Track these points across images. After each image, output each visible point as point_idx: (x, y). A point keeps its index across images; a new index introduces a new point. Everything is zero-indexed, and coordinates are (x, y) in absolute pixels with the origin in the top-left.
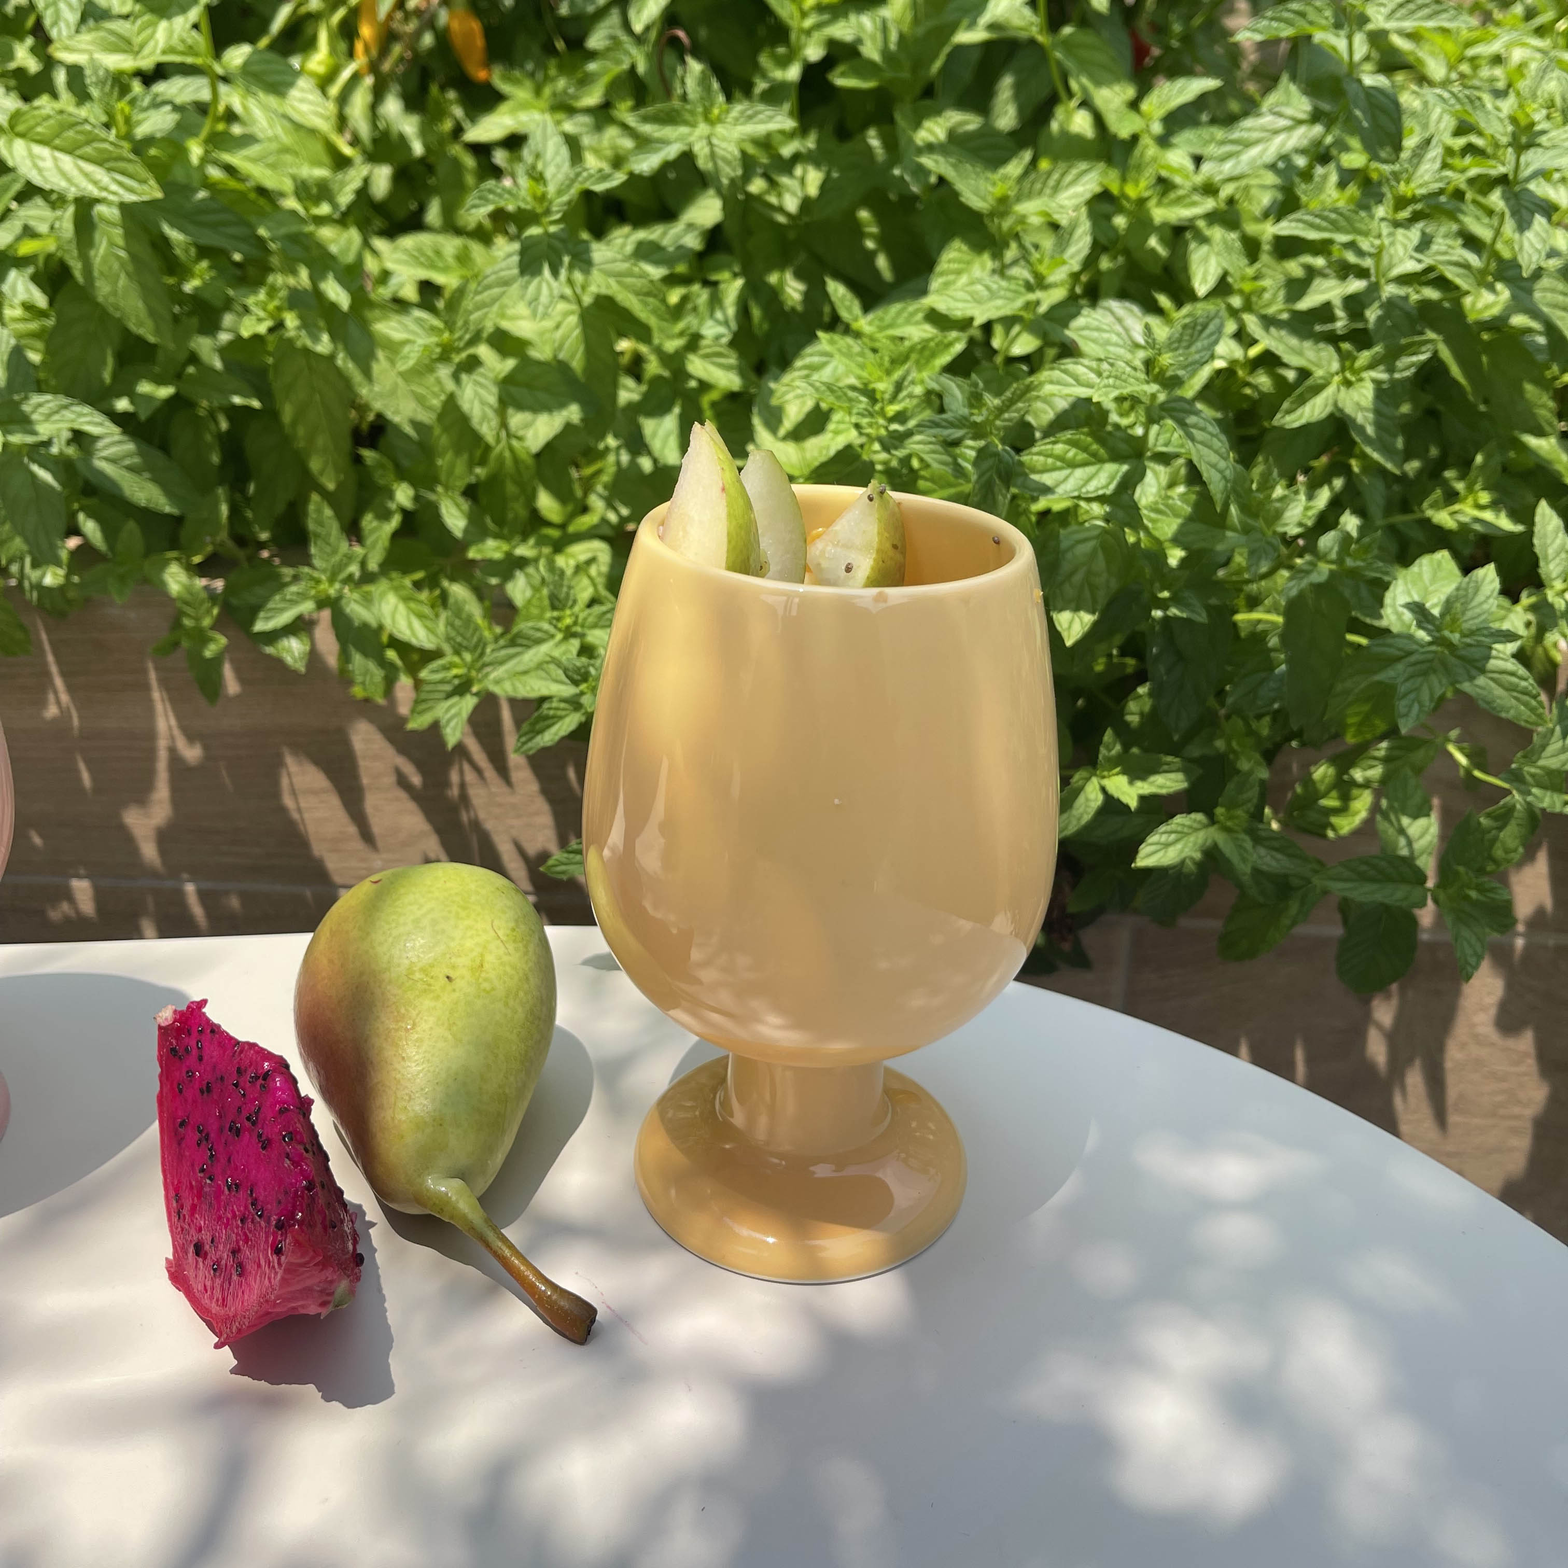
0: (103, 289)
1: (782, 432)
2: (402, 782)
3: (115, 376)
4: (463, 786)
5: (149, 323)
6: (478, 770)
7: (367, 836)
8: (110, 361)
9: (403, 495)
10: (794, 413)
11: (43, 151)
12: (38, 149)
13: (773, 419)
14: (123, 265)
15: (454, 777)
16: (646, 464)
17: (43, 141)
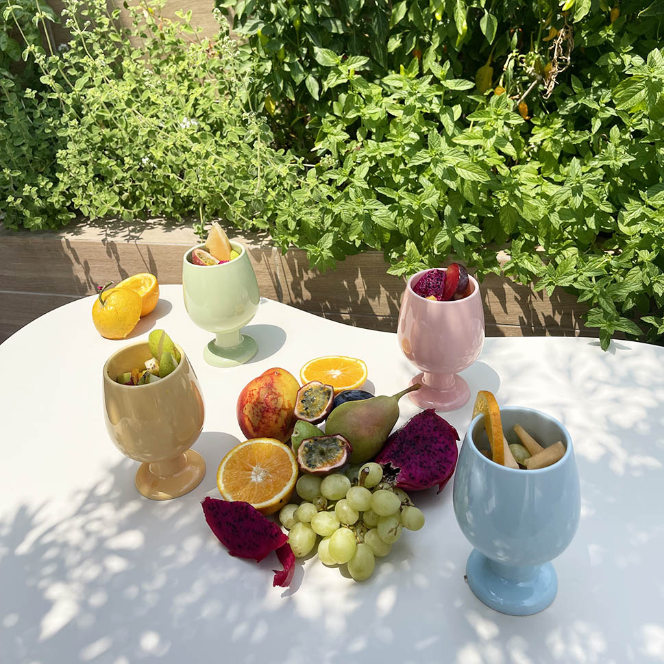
0: (465, 195)
1: (625, 224)
2: (516, 298)
3: (462, 211)
4: (531, 301)
5: (473, 200)
6: (535, 297)
7: (506, 312)
8: (462, 208)
9: (527, 236)
10: (627, 220)
11: (465, 171)
12: (463, 170)
13: (622, 222)
14: (470, 189)
15: (529, 297)
16: (586, 228)
17: (465, 169)
